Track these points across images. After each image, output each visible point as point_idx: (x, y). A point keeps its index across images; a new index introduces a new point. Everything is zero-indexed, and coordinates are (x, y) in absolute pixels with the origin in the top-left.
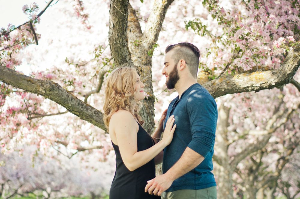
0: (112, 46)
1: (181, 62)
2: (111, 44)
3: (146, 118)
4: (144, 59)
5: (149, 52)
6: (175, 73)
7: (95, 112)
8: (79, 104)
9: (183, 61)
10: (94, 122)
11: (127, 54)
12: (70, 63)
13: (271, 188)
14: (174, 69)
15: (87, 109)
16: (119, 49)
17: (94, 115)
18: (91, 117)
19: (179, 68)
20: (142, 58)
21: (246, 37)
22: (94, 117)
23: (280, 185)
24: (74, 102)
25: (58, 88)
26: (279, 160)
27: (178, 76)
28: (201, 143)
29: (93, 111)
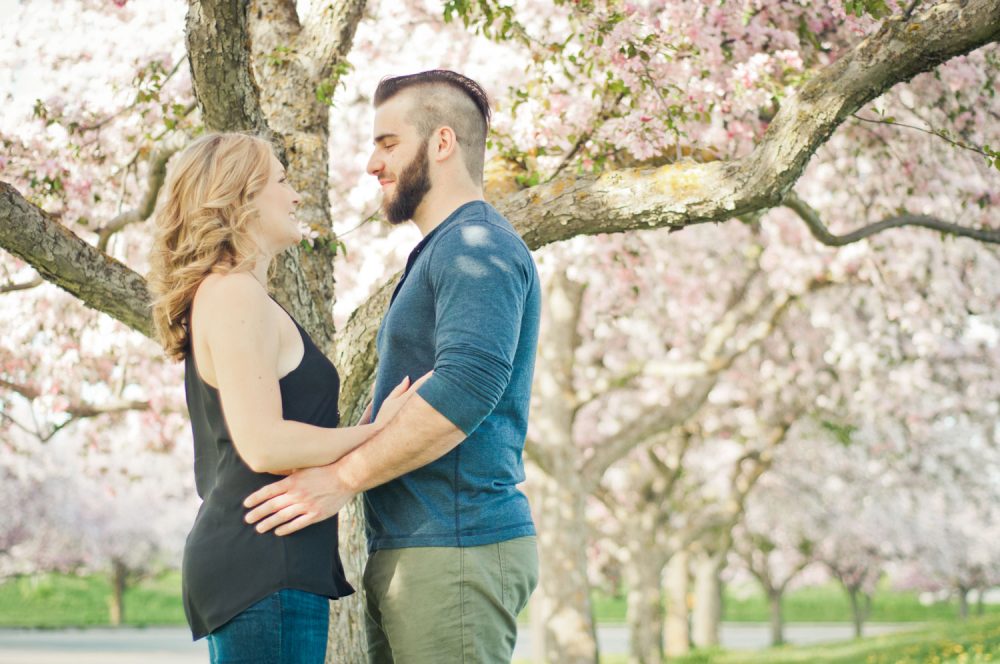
0: (195, 63)
1: (442, 133)
2: (195, 54)
3: (307, 309)
4: (304, 112)
5: (319, 89)
6: (419, 171)
7: (134, 283)
8: (80, 254)
9: (446, 133)
10: (130, 316)
11: (248, 92)
12: (49, 116)
13: (711, 553)
14: (417, 158)
15: (108, 273)
16: (220, 74)
17: (132, 292)
18: (121, 299)
19: (433, 154)
20: (298, 106)
21: (645, 48)
22: (132, 302)
23: (742, 545)
24: (65, 249)
25: (11, 199)
26: (740, 461)
27: (428, 180)
28: (459, 385)
29: (129, 279)
